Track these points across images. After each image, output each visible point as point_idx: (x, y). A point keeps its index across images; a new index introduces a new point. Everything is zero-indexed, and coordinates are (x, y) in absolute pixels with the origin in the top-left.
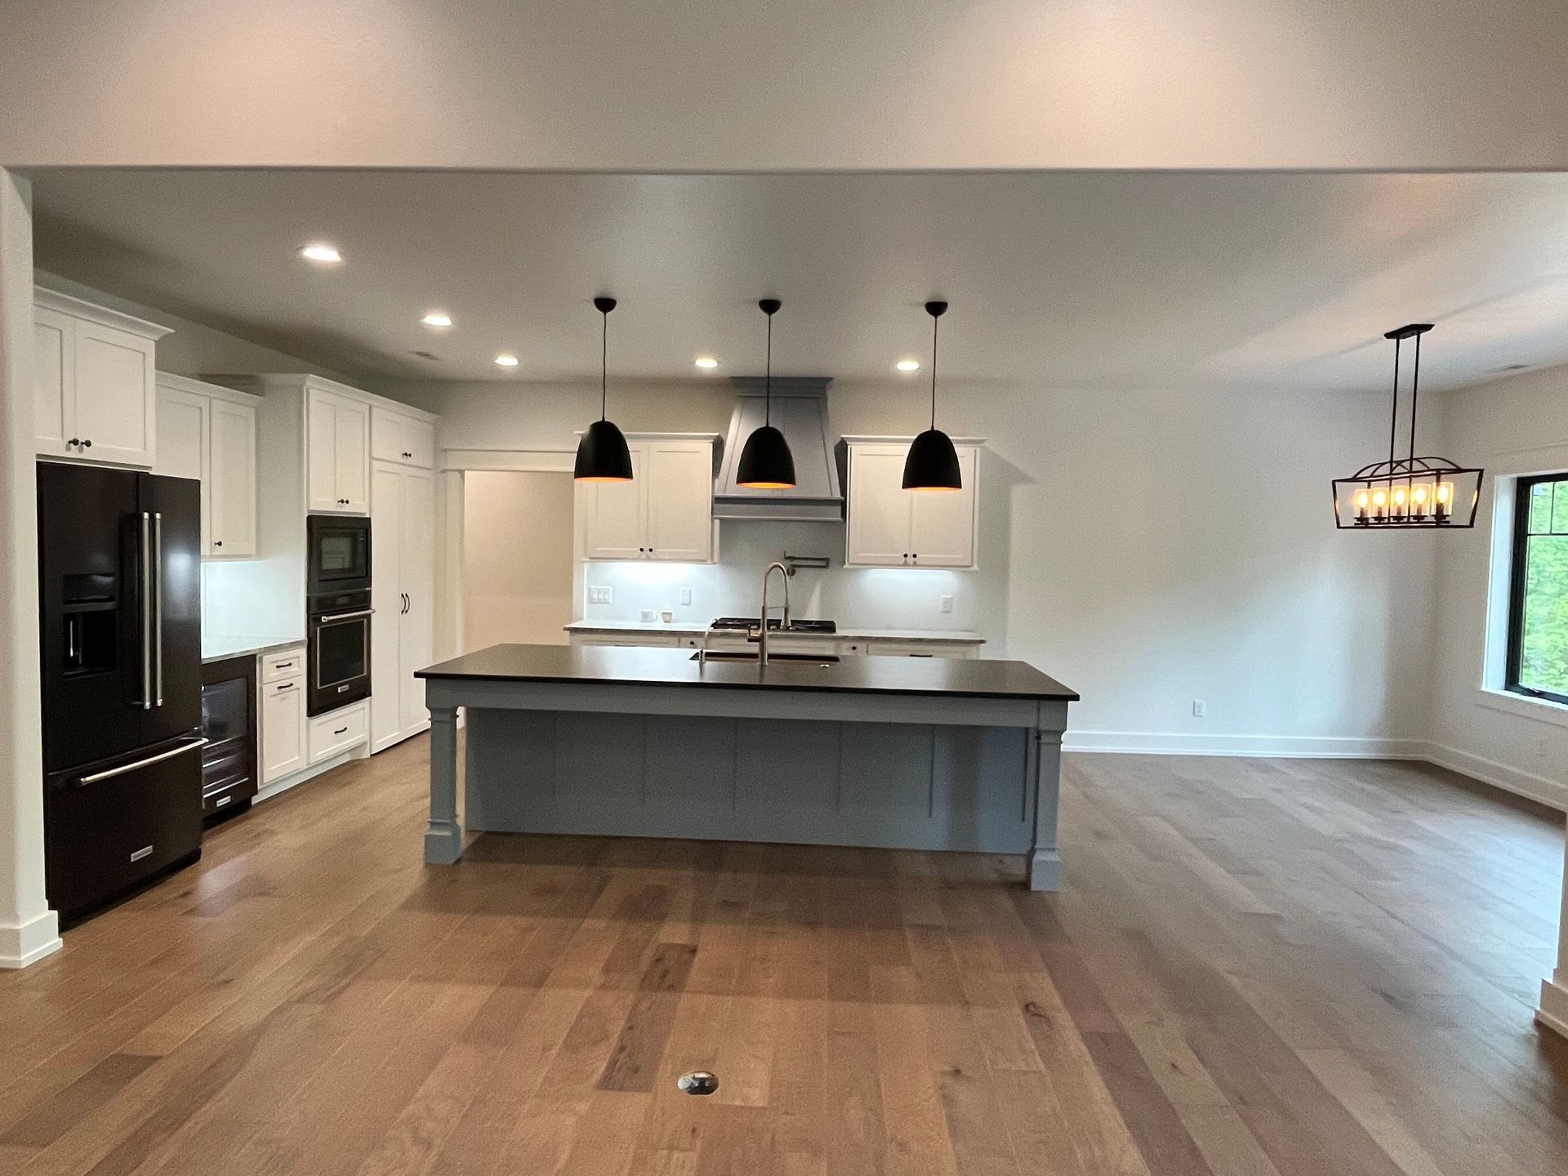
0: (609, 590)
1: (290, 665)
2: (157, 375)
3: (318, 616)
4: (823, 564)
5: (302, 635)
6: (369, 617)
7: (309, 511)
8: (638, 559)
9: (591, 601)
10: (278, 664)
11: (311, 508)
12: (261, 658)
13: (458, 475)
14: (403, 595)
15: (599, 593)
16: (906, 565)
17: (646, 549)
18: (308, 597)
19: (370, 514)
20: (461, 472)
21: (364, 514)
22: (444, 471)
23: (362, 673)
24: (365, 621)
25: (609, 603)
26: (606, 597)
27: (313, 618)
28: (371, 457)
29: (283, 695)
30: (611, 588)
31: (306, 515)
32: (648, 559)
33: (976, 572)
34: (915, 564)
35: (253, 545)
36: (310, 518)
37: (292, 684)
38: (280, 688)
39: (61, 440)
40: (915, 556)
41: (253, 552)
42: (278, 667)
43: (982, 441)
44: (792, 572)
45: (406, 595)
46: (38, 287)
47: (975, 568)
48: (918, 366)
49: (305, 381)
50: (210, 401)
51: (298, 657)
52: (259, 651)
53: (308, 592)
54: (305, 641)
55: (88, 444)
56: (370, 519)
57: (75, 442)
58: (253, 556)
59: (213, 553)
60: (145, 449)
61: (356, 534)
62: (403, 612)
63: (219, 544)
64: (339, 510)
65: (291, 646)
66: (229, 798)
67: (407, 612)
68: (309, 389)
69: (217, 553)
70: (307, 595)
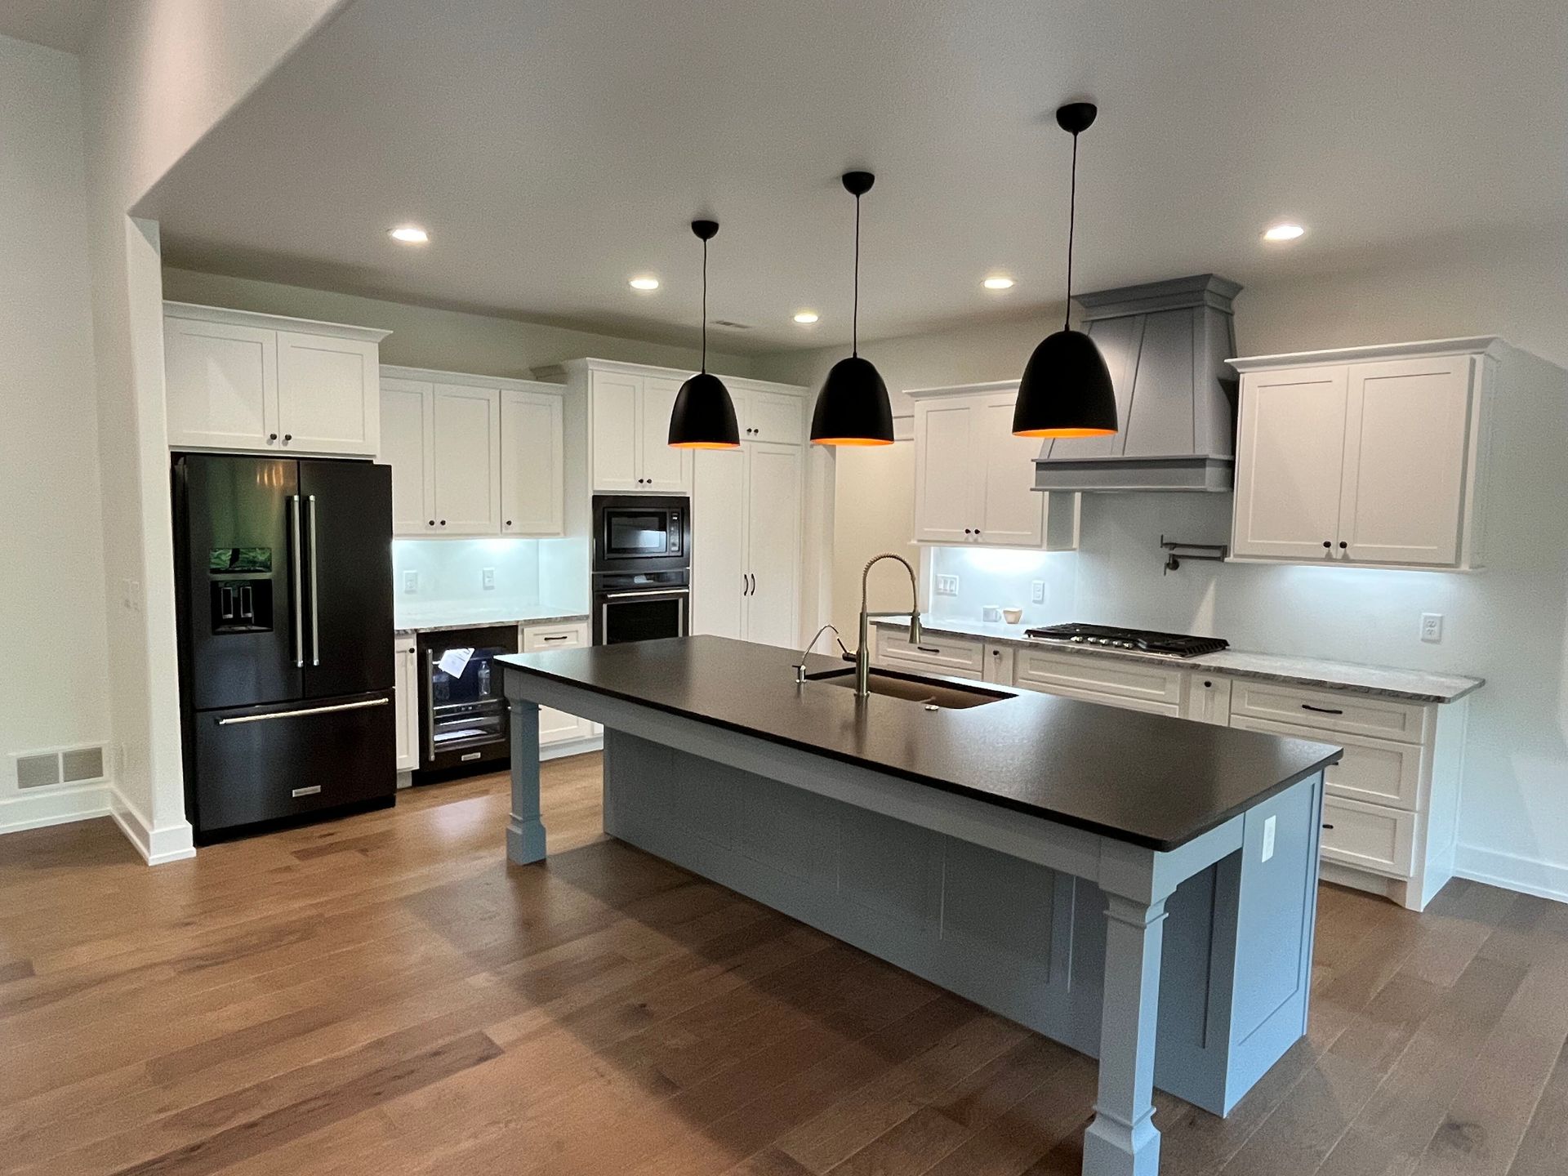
0: (955, 579)
1: (565, 638)
2: (380, 368)
3: (605, 593)
4: (1217, 554)
5: (585, 607)
6: (686, 596)
7: (595, 491)
8: (966, 543)
9: (938, 592)
10: (547, 637)
11: (596, 488)
12: (523, 629)
13: (825, 449)
14: (745, 576)
15: (946, 582)
16: (1329, 559)
17: (973, 531)
18: (593, 575)
19: (692, 494)
21: (685, 493)
22: (812, 446)
24: (681, 599)
25: (955, 595)
26: (953, 588)
27: (599, 596)
30: (957, 577)
31: (591, 495)
32: (976, 543)
33: (1463, 573)
34: (1346, 560)
35: (560, 523)
36: (594, 498)
39: (264, 436)
40: (1343, 545)
41: (559, 529)
42: (546, 639)
43: (1485, 343)
44: (1174, 564)
45: (752, 576)
47: (1465, 567)
48: (1302, 232)
49: (587, 365)
50: (500, 392)
51: (577, 631)
52: (520, 623)
53: (593, 570)
54: (587, 617)
55: (288, 438)
56: (689, 498)
57: (274, 437)
58: (558, 534)
59: (504, 531)
60: (364, 439)
61: (665, 513)
62: (745, 593)
63: (509, 523)
64: (639, 489)
65: (567, 620)
66: (479, 755)
67: (752, 593)
68: (593, 373)
69: (509, 531)
70: (591, 573)
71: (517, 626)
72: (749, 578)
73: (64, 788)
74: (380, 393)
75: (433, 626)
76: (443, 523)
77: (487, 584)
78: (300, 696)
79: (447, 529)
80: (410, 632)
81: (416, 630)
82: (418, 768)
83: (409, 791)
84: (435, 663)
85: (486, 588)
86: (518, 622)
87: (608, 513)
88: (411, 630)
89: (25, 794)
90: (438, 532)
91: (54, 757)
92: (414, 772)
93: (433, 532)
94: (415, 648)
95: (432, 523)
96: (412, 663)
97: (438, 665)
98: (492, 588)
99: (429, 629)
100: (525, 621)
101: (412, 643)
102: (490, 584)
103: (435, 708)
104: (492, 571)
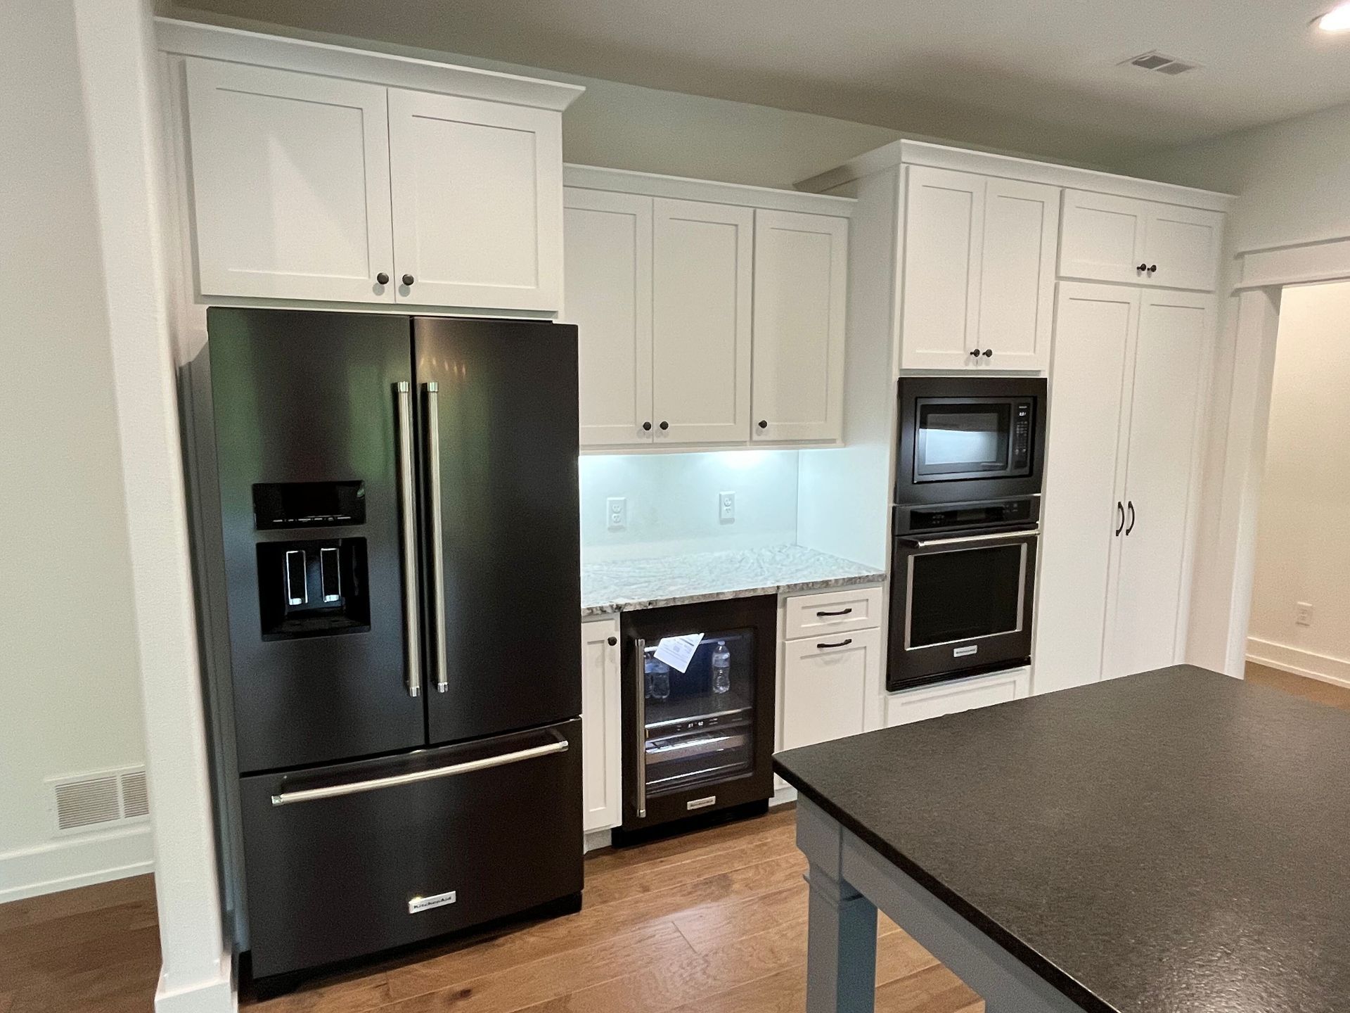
1: (849, 611)
2: (565, 169)
3: (911, 538)
5: (880, 562)
6: (1032, 542)
7: (901, 370)
10: (823, 611)
11: (904, 367)
12: (785, 600)
13: (1261, 297)
14: (1120, 506)
18: (894, 508)
19: (1051, 373)
20: (1274, 292)
21: (1039, 373)
22: (1237, 292)
23: (1014, 628)
24: (1024, 547)
27: (901, 545)
28: (1058, 278)
29: (827, 658)
31: (895, 377)
35: (837, 423)
36: (902, 382)
37: (850, 641)
38: (820, 646)
39: (366, 278)
41: (837, 434)
42: (821, 614)
45: (1130, 505)
46: (159, 19)
49: (900, 153)
50: (755, 213)
51: (867, 600)
52: (780, 591)
53: (895, 502)
54: (882, 577)
55: (408, 281)
56: (1046, 379)
57: (382, 280)
58: (833, 441)
59: (755, 438)
60: (537, 284)
61: (1010, 405)
62: (1118, 533)
63: (763, 424)
64: (971, 367)
65: (851, 582)
66: (712, 800)
67: (1128, 532)
68: (907, 169)
69: (763, 438)
70: (892, 505)
71: (774, 597)
72: (1125, 506)
73: (125, 826)
74: (564, 211)
75: (645, 600)
76: (664, 426)
77: (725, 516)
78: (422, 742)
79: (670, 435)
80: (609, 610)
81: (619, 607)
82: (620, 824)
83: (606, 858)
84: (647, 650)
85: (723, 522)
86: (778, 587)
87: (923, 406)
88: (612, 606)
89: (68, 837)
90: (656, 440)
91: (111, 782)
92: (615, 831)
93: (650, 441)
94: (618, 636)
95: (647, 426)
96: (612, 660)
97: (652, 653)
98: (731, 521)
99: (640, 604)
100: (789, 586)
101: (613, 628)
102: (728, 516)
103: (647, 726)
104: (733, 495)
